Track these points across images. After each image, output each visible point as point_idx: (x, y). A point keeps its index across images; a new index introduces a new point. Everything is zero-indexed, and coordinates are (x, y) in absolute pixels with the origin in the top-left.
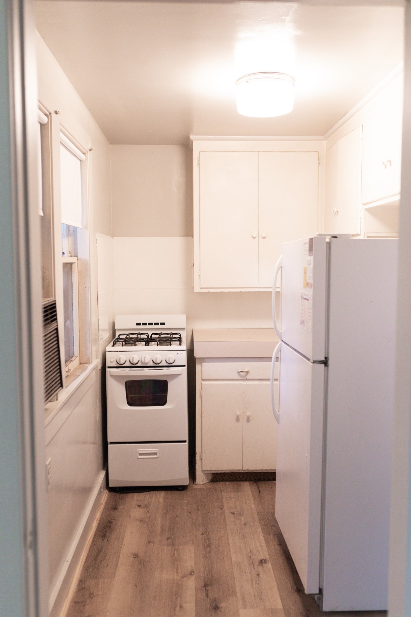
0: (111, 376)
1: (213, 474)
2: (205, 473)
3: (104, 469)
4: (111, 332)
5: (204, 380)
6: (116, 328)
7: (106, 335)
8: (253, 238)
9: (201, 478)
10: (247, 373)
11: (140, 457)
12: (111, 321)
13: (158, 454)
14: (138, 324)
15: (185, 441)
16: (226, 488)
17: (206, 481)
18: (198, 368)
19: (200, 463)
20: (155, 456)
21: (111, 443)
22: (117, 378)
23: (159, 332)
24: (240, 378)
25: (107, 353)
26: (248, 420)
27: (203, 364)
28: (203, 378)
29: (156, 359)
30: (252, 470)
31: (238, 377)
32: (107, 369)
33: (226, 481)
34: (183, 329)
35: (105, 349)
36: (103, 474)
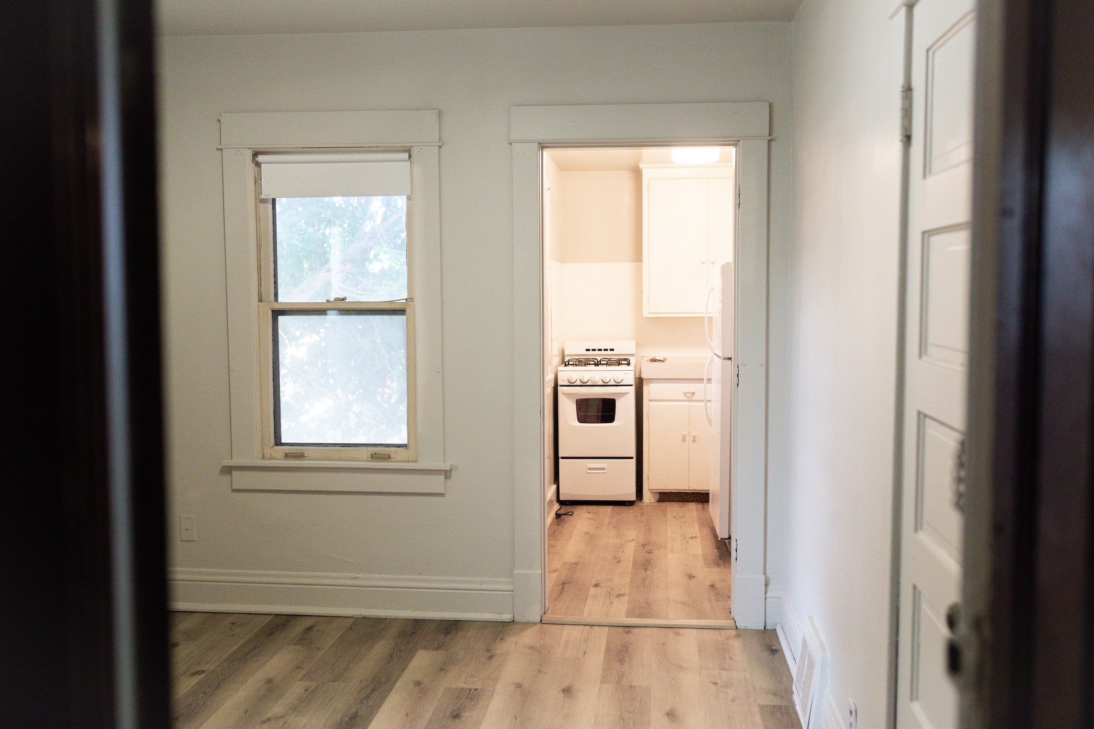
0: (563, 394)
1: (660, 493)
2: (653, 492)
3: (555, 483)
4: (561, 357)
5: (650, 400)
6: (566, 353)
7: (556, 360)
8: (702, 263)
9: (647, 497)
10: (693, 394)
11: (589, 471)
12: (561, 348)
13: (606, 469)
14: (588, 350)
15: (632, 458)
16: (674, 509)
17: (653, 500)
18: (645, 388)
19: (647, 482)
20: (604, 471)
21: (563, 458)
22: (568, 395)
23: (609, 357)
24: (686, 399)
25: (559, 372)
26: (694, 440)
27: (650, 384)
28: (650, 399)
29: (605, 378)
30: (698, 490)
31: (684, 398)
32: (559, 388)
33: (673, 501)
34: (632, 355)
35: (557, 369)
36: (554, 487)
